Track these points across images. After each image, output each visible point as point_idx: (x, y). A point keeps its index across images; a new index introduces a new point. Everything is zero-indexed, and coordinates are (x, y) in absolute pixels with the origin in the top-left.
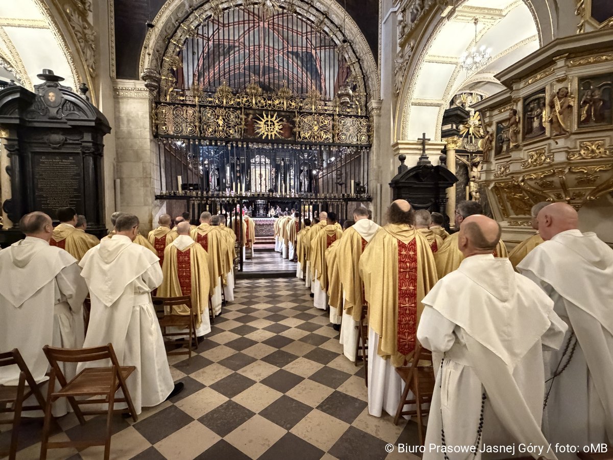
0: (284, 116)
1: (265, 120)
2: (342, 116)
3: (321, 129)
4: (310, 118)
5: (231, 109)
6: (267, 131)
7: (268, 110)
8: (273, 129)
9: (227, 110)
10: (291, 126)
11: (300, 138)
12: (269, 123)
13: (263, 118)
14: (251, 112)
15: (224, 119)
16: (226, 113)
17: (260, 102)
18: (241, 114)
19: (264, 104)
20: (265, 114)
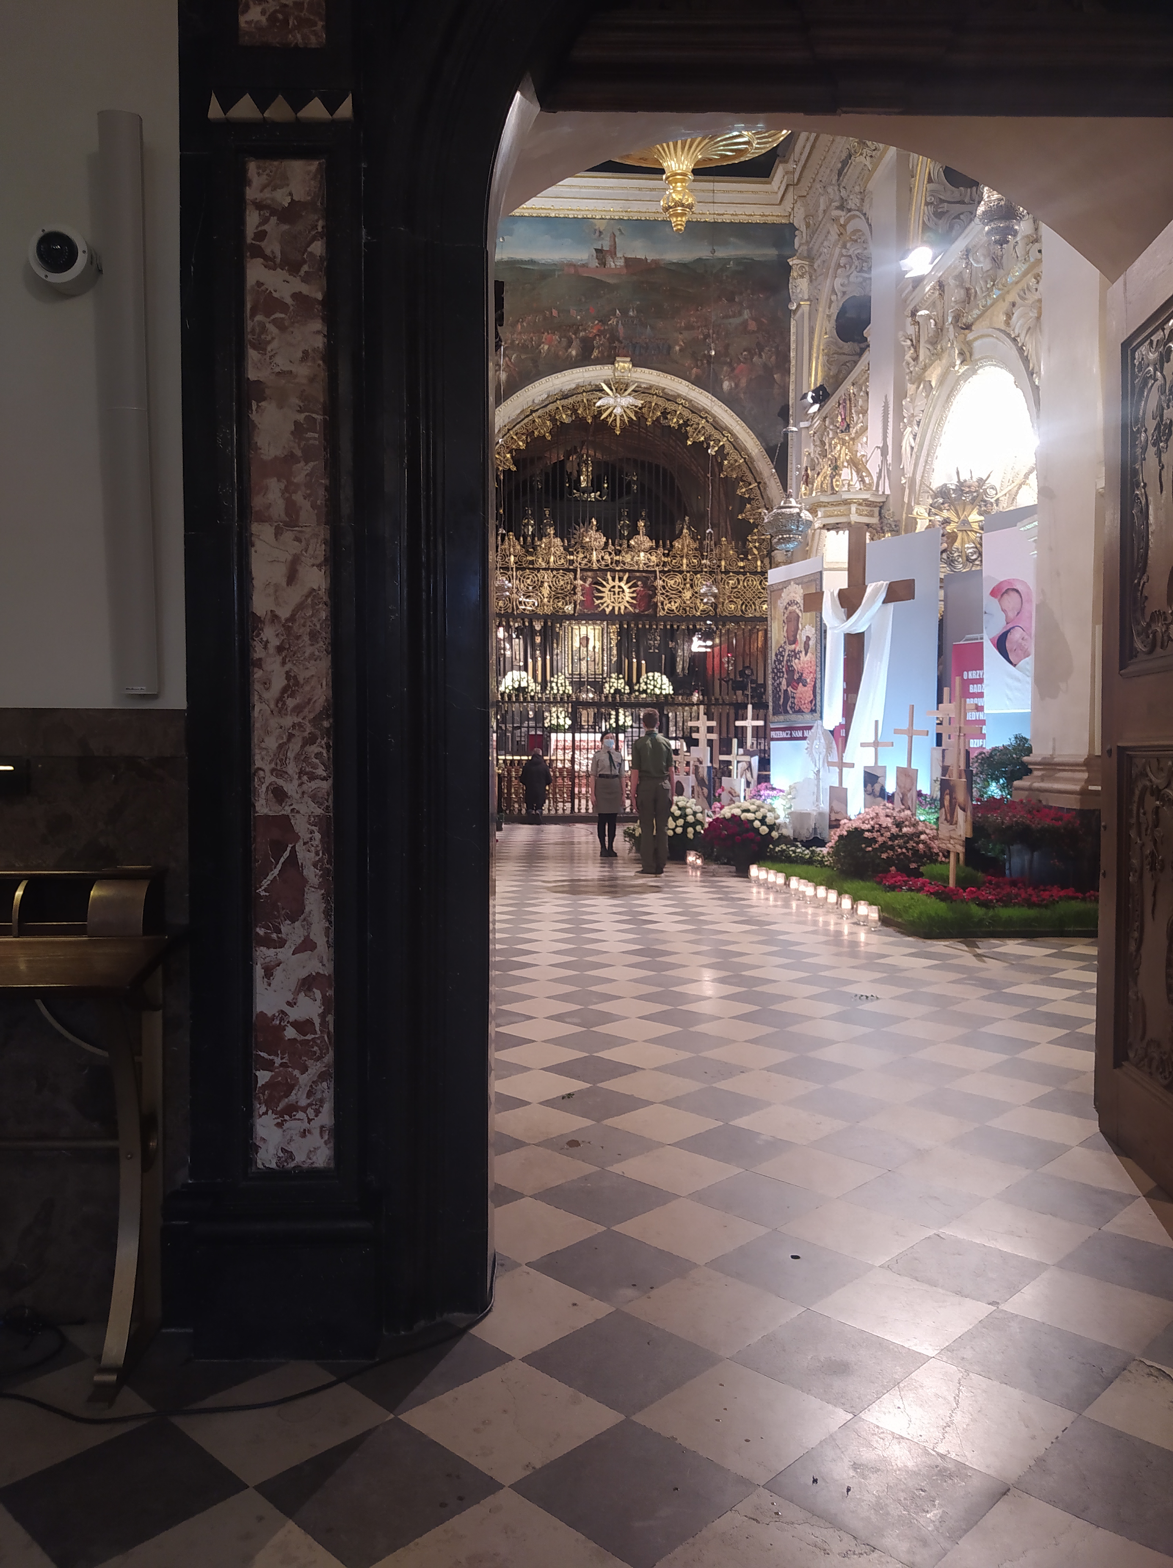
0: (638, 579)
1: (611, 586)
2: (731, 574)
3: (696, 595)
4: (679, 578)
5: (561, 571)
6: (613, 602)
7: (615, 571)
8: (623, 598)
9: (555, 572)
10: (651, 592)
11: (664, 609)
12: (617, 590)
13: (607, 581)
14: (589, 574)
15: (550, 587)
16: (554, 577)
17: (603, 558)
18: (575, 579)
19: (610, 562)
20: (610, 576)
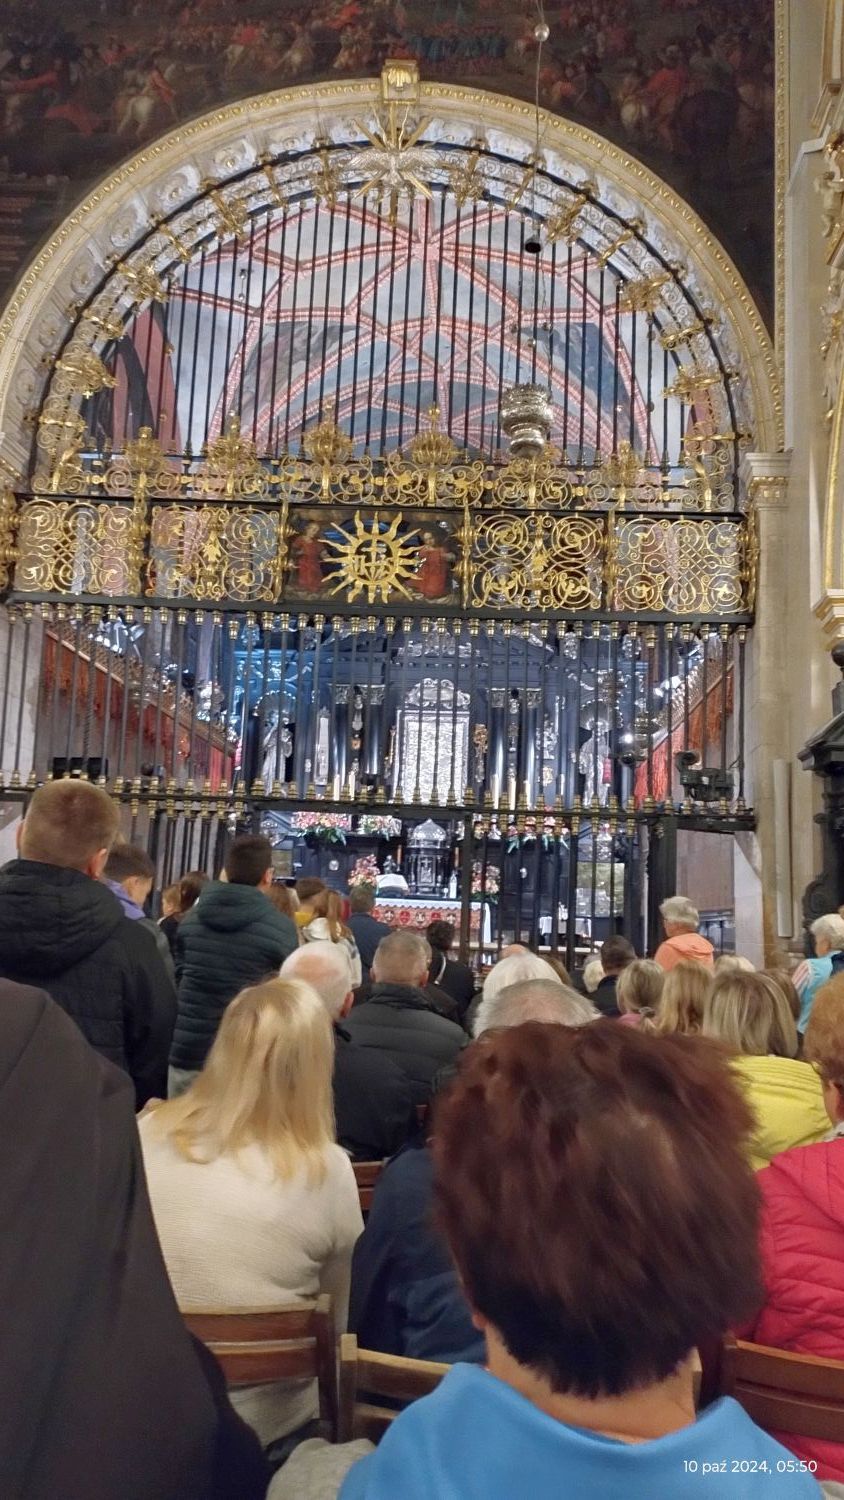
0: (426, 526)
1: (361, 541)
3: (557, 563)
4: (519, 526)
5: (250, 508)
6: (364, 577)
7: (372, 508)
8: (386, 568)
9: (236, 510)
11: (481, 595)
12: (374, 549)
13: (353, 531)
14: (314, 514)
15: (223, 543)
16: (232, 521)
17: (345, 481)
18: (278, 522)
19: (361, 490)
20: (361, 520)
